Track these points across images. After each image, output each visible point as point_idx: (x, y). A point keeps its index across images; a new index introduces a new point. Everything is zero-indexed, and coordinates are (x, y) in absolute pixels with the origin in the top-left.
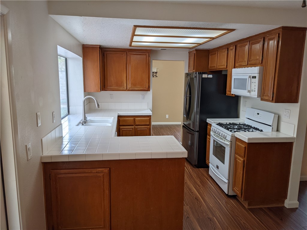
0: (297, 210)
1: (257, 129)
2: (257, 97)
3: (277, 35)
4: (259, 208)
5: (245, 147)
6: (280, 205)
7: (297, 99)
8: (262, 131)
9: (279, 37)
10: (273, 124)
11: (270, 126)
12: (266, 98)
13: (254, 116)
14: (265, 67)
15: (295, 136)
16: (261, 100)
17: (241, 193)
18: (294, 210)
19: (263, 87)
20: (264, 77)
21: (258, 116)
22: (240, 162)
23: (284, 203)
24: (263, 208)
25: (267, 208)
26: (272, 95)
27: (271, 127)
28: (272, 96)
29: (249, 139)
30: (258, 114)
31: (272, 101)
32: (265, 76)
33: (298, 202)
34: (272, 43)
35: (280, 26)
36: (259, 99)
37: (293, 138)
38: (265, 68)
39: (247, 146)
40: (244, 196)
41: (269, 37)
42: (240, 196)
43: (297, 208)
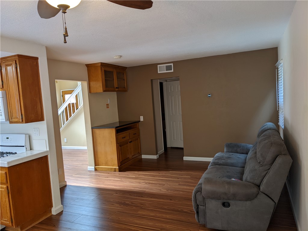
0: (63, 212)
1: (10, 153)
2: (5, 121)
3: (14, 61)
4: (32, 227)
5: (6, 173)
6: (49, 216)
7: (42, 117)
8: (16, 153)
9: (16, 63)
10: (25, 144)
11: (24, 146)
12: (15, 121)
13: (4, 141)
14: (8, 91)
15: (48, 149)
16: (10, 123)
17: (11, 222)
18: (61, 213)
19: (9, 110)
20: (9, 101)
21: (7, 140)
22: (3, 190)
23: (51, 212)
24: (35, 226)
25: (39, 223)
26: (21, 116)
27: (24, 148)
28: (21, 118)
29: (8, 163)
30: (8, 138)
31: (22, 122)
32: (9, 99)
33: (62, 206)
34: (10, 69)
35: (16, 54)
36: (8, 122)
37: (47, 152)
38: (8, 93)
39: (7, 171)
40: (15, 223)
41: (7, 63)
42: (11, 224)
43: (62, 211)
